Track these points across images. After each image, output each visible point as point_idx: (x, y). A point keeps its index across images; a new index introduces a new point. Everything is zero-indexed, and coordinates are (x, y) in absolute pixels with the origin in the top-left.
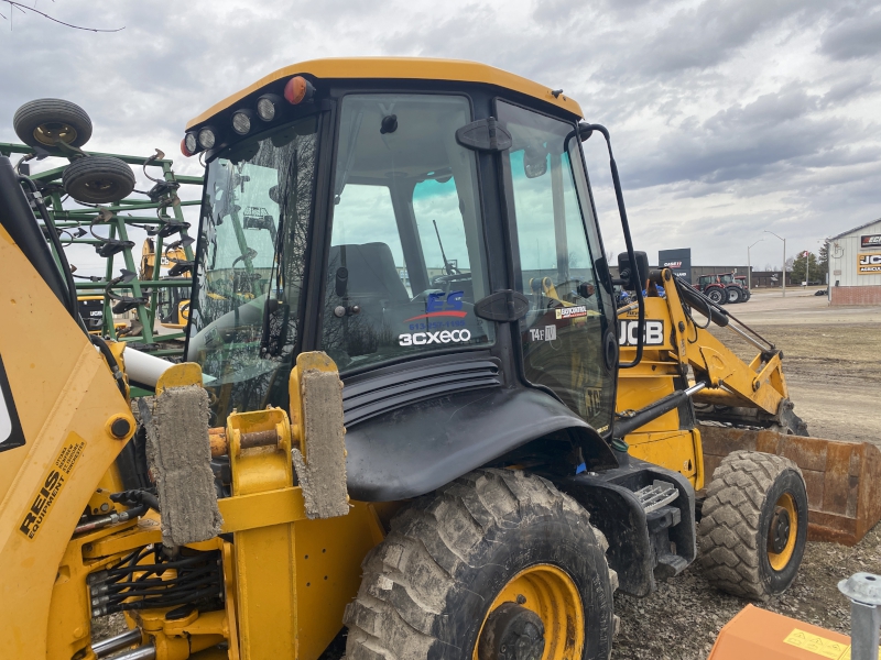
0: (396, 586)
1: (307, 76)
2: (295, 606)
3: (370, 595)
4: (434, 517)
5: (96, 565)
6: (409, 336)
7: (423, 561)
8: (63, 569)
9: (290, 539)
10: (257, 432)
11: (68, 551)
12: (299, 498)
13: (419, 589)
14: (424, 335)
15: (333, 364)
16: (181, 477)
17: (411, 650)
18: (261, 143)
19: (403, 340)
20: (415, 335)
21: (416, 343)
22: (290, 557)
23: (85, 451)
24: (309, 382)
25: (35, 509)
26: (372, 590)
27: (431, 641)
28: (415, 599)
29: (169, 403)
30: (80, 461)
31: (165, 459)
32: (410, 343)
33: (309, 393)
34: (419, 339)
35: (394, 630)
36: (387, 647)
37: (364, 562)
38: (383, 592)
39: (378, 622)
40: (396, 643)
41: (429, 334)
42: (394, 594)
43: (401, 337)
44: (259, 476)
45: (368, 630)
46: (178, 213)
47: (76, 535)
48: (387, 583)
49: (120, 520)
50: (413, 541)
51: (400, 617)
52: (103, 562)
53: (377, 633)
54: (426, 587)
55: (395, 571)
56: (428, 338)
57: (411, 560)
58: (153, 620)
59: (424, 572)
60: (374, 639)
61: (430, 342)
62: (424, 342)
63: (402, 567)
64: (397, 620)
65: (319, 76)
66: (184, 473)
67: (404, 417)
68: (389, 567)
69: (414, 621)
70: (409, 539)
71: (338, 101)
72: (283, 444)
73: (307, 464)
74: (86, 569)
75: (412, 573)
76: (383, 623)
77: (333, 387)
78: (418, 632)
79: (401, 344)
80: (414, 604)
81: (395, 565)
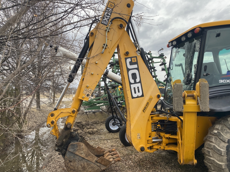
0: (218, 132)
1: (199, 27)
2: (196, 130)
3: (211, 134)
4: (228, 120)
5: (153, 121)
6: (222, 80)
7: (225, 128)
8: (148, 120)
9: (196, 116)
10: (190, 94)
11: (149, 117)
12: (199, 107)
13: (224, 133)
14: (225, 80)
15: (207, 81)
16: (177, 99)
17: (222, 145)
18: (185, 43)
19: (220, 81)
20: (223, 80)
21: (223, 82)
22: (195, 119)
23: (153, 99)
24: (202, 84)
25: (145, 108)
26: (212, 133)
27: (227, 144)
28: (223, 135)
29: (176, 86)
30: (152, 101)
31: (175, 95)
32: (222, 82)
33: (202, 86)
34: (224, 81)
35: (217, 141)
36: (216, 144)
37: (209, 129)
38: (214, 133)
39: (213, 139)
40: (218, 143)
41: (227, 80)
42: (218, 134)
43: (220, 80)
44: (190, 102)
45: (211, 140)
46: (153, 65)
47: (151, 114)
48: (216, 132)
49: (157, 114)
50: (222, 124)
51: (219, 138)
52: (154, 121)
53: (213, 141)
54: (226, 133)
55: (217, 129)
56: (227, 81)
57: (222, 128)
58: (162, 134)
59: (225, 130)
60: (212, 142)
61: (227, 82)
62: (226, 82)
63: (220, 129)
64: (218, 139)
65: (202, 27)
66: (178, 98)
67: (220, 97)
68: (216, 128)
69: (223, 139)
70: (221, 124)
71: (206, 32)
72: (195, 97)
73: (201, 100)
74: (152, 121)
75: (222, 130)
76: (215, 139)
77: (207, 85)
78: (224, 142)
79: (220, 82)
80: (223, 136)
81: (218, 128)
